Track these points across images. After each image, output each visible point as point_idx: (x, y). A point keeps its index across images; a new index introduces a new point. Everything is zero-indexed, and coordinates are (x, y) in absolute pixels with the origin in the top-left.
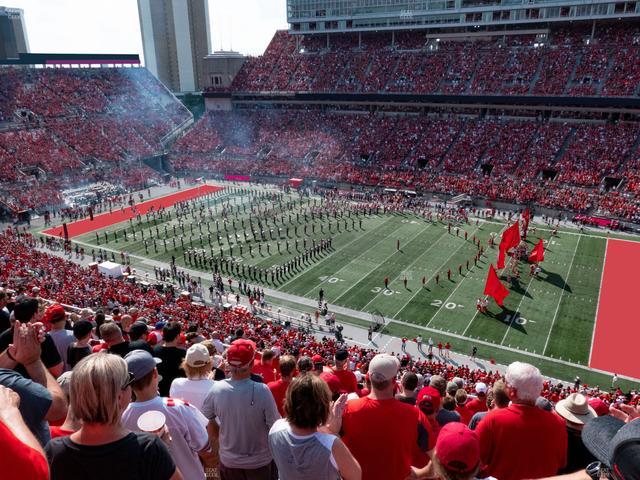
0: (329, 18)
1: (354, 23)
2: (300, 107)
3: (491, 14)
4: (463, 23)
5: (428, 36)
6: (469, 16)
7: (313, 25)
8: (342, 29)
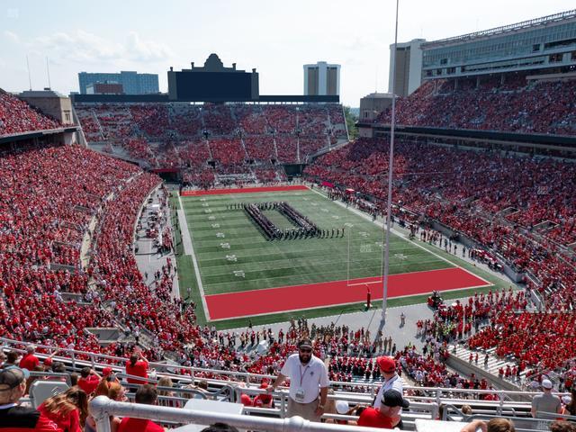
0: (449, 65)
1: (468, 68)
2: (412, 138)
3: (570, 55)
4: (547, 65)
5: (528, 78)
6: (553, 58)
7: (439, 72)
8: (458, 73)
